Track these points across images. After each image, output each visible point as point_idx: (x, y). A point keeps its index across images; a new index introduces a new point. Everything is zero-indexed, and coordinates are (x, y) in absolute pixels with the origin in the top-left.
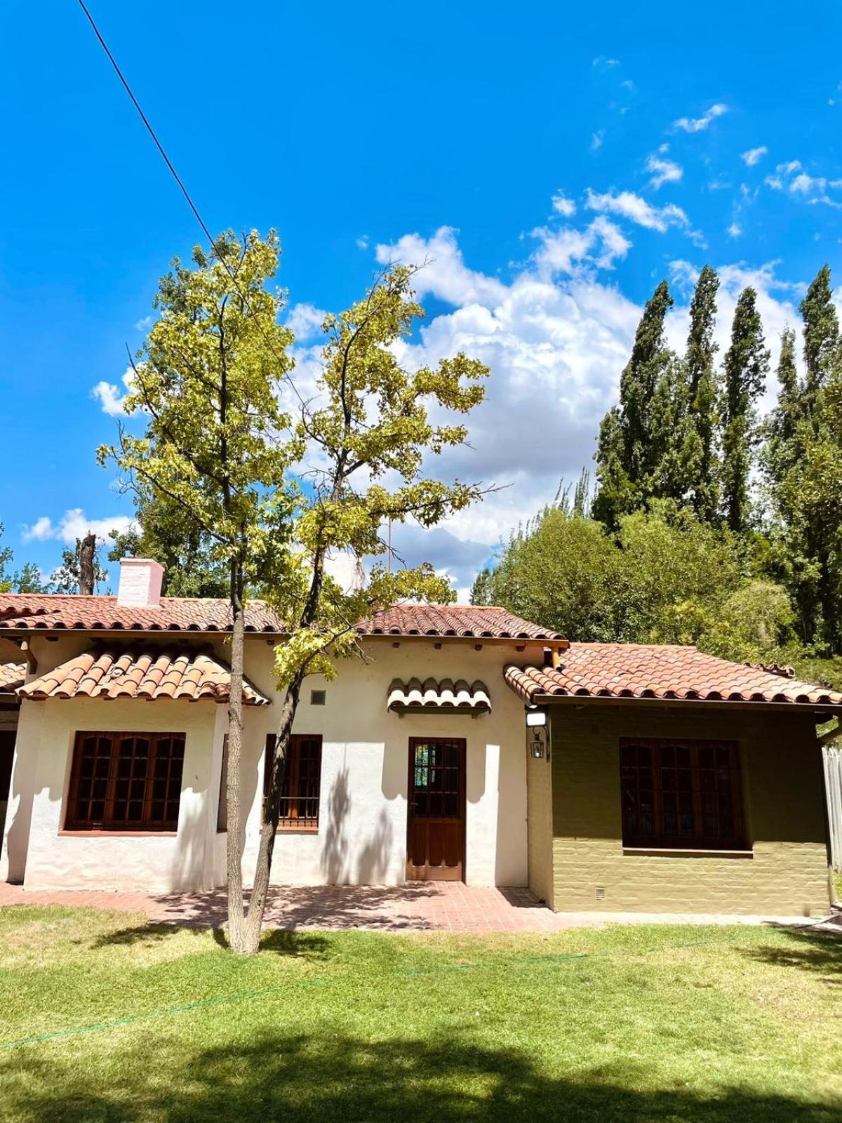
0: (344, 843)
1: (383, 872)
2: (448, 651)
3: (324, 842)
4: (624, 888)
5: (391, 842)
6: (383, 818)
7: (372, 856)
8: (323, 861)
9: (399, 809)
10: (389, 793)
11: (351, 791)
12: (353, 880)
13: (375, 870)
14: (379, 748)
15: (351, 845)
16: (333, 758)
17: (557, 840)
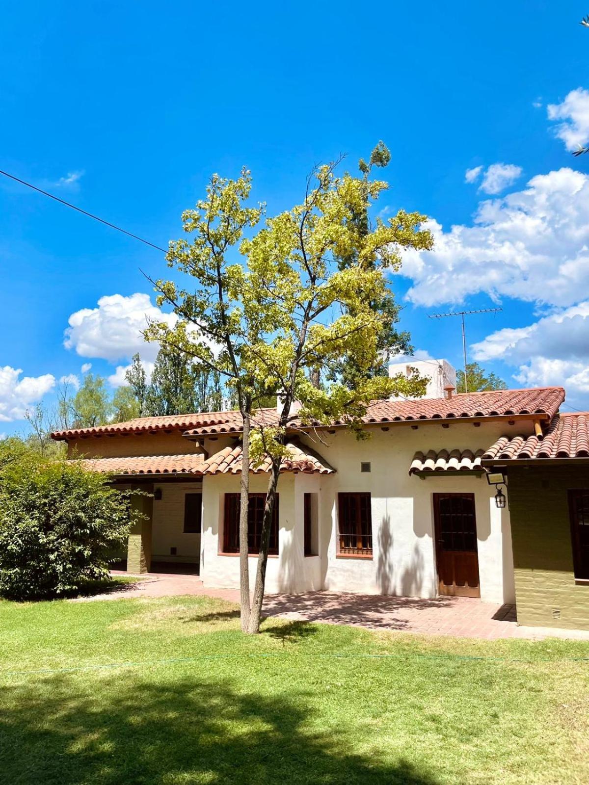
0: (390, 567)
1: (419, 589)
2: (453, 429)
3: (377, 565)
4: (577, 611)
5: (423, 568)
6: (417, 551)
7: (410, 577)
8: (377, 578)
9: (427, 544)
10: (419, 533)
11: (393, 530)
12: (399, 592)
13: (414, 586)
14: (410, 501)
15: (395, 568)
16: (379, 508)
17: (518, 571)
